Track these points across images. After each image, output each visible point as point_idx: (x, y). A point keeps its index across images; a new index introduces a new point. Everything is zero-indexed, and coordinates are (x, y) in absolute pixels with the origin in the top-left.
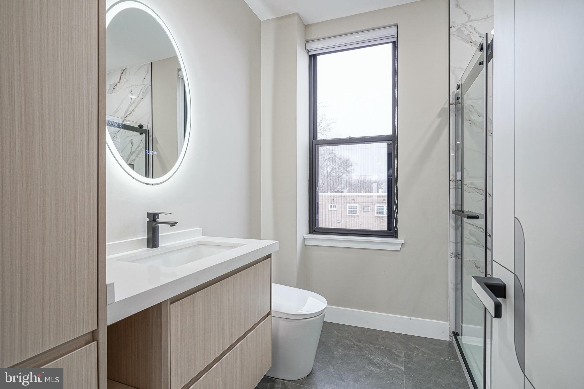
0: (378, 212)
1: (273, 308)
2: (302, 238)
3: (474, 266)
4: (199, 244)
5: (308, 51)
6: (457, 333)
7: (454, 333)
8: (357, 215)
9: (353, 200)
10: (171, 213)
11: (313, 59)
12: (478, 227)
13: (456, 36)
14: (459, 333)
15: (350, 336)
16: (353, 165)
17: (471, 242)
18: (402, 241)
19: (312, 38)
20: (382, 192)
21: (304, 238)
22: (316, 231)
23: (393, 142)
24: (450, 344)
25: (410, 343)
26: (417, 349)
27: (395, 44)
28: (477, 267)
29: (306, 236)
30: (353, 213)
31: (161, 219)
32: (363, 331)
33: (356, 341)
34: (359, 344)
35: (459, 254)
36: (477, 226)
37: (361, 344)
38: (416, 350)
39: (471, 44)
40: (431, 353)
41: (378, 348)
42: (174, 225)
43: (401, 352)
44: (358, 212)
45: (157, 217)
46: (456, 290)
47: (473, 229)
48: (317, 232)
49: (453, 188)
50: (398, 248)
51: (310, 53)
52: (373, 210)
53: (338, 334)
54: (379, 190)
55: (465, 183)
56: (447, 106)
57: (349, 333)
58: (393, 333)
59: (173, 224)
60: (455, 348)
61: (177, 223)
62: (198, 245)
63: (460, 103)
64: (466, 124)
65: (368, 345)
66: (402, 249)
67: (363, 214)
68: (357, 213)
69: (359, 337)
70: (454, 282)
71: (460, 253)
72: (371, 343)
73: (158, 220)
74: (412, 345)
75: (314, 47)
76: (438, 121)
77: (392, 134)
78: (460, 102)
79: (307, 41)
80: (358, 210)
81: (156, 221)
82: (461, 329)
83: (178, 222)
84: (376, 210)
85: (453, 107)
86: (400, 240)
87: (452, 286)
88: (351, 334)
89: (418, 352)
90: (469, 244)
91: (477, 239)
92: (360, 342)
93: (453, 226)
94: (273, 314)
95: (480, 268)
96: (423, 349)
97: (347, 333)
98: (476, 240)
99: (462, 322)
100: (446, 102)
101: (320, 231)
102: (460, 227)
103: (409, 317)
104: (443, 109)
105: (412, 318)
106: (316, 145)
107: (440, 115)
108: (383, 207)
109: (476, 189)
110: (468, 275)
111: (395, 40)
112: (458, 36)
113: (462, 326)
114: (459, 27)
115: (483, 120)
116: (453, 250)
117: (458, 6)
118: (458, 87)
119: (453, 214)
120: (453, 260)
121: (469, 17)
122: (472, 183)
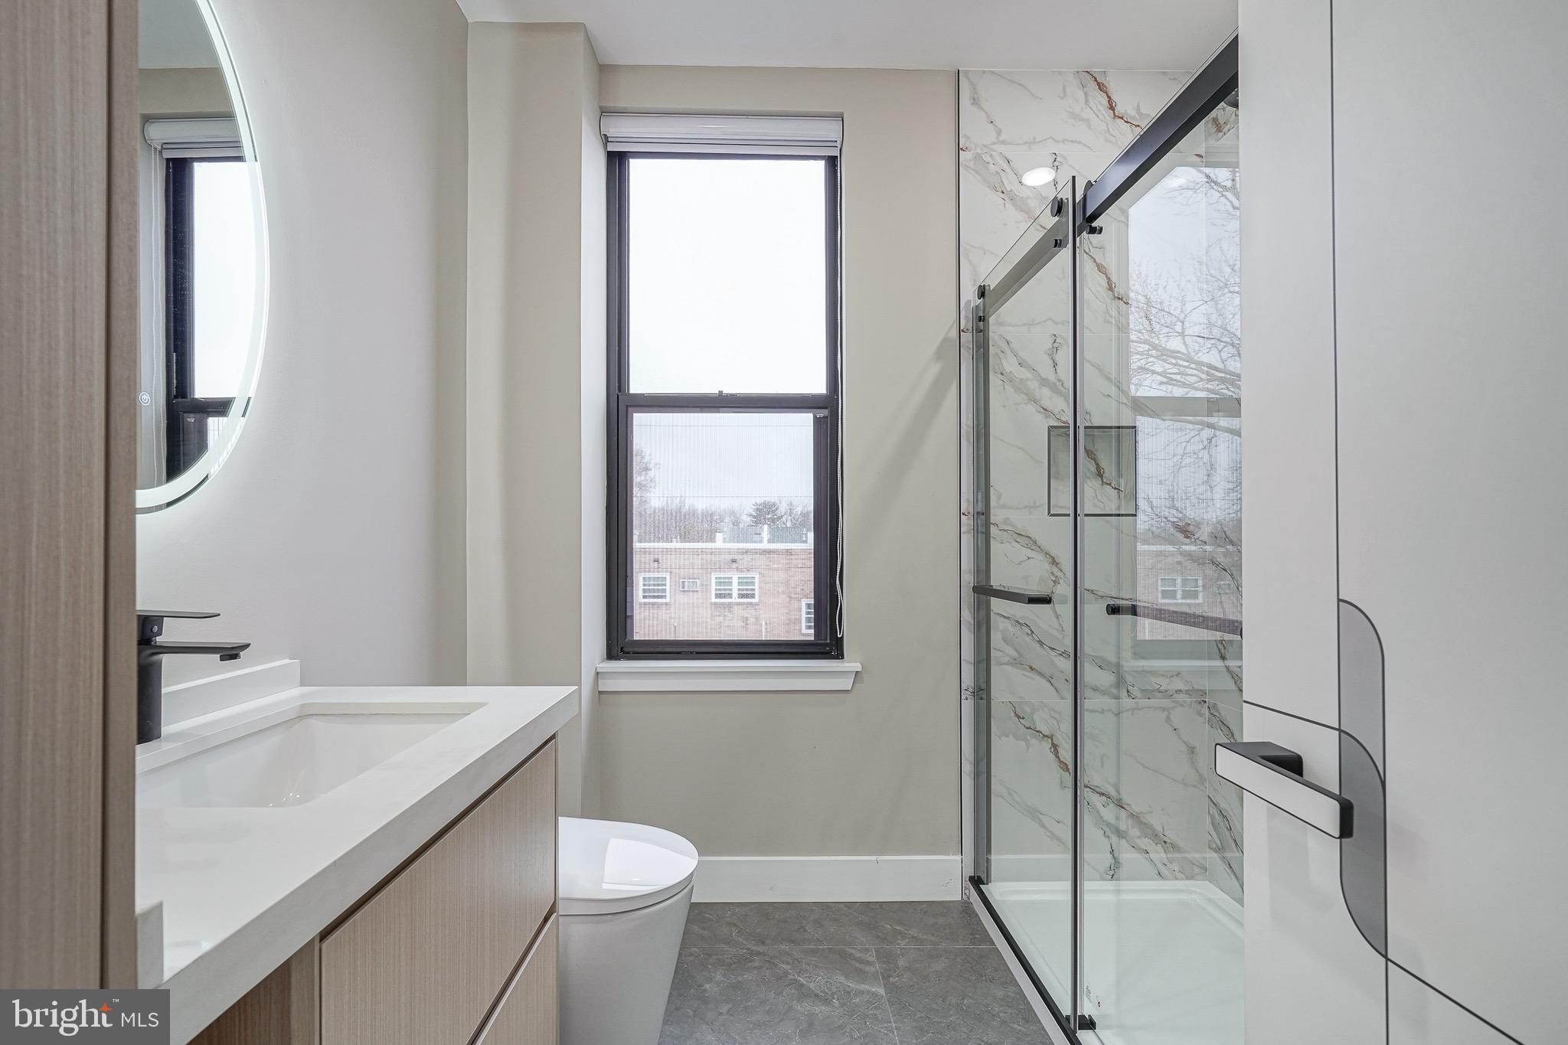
0: (743, 592)
1: (561, 893)
2: (593, 673)
3: (1013, 714)
4: (305, 714)
5: (606, 140)
6: (979, 877)
7: (971, 879)
8: (667, 600)
9: (656, 561)
10: (218, 612)
11: (617, 162)
12: (1020, 623)
13: (971, 171)
14: (984, 877)
15: (735, 931)
16: (651, 469)
17: (1007, 659)
18: (857, 666)
19: (621, 104)
20: (724, 542)
21: (598, 673)
22: (625, 650)
23: (831, 413)
24: (966, 907)
25: (882, 924)
26: (900, 933)
27: (832, 163)
28: (1019, 717)
29: (601, 665)
30: (654, 597)
31: (170, 633)
32: (764, 910)
33: (753, 942)
34: (761, 949)
35: (982, 690)
36: (1017, 622)
37: (767, 948)
38: (899, 938)
39: (1002, 196)
40: (933, 939)
41: (813, 951)
42: (235, 657)
43: (867, 950)
44: (668, 594)
45: (156, 629)
46: (977, 775)
47: (1010, 628)
48: (629, 653)
49: (968, 532)
50: (846, 683)
51: (612, 148)
52: (706, 587)
53: (701, 932)
54: (717, 534)
55: (993, 519)
56: (954, 333)
57: (729, 924)
58: (837, 905)
59: (230, 653)
60: (977, 915)
61: (246, 646)
62: (301, 717)
63: (981, 331)
64: (994, 380)
65: (785, 947)
66: (856, 685)
67: (682, 598)
68: (665, 597)
69: (757, 931)
70: (972, 758)
71: (984, 686)
72: (792, 942)
73: (158, 639)
74: (886, 926)
75: (624, 130)
76: (936, 368)
77: (825, 392)
78: (982, 328)
79: (604, 112)
80: (668, 587)
81: (150, 645)
82: (987, 868)
83: (250, 644)
84: (714, 587)
85: (967, 337)
86: (850, 664)
87: (967, 767)
88: (735, 925)
89: (904, 942)
90: (1002, 664)
91: (1017, 651)
92: (763, 943)
93: (969, 622)
94: (561, 909)
95: (1023, 718)
96: (914, 932)
97: (724, 926)
98: (1014, 654)
99: (989, 850)
100: (953, 324)
101: (637, 650)
102: (983, 626)
103: (874, 858)
104: (945, 340)
105: (880, 858)
106: (627, 407)
107: (939, 355)
108: (731, 578)
109: (1015, 535)
110: (1000, 738)
111: (835, 153)
112: (977, 172)
113: (988, 861)
114: (979, 151)
115: (1028, 375)
116: (968, 680)
117: (975, 101)
118: (982, 293)
119: (968, 595)
120: (968, 706)
121: (999, 133)
122: (1006, 521)
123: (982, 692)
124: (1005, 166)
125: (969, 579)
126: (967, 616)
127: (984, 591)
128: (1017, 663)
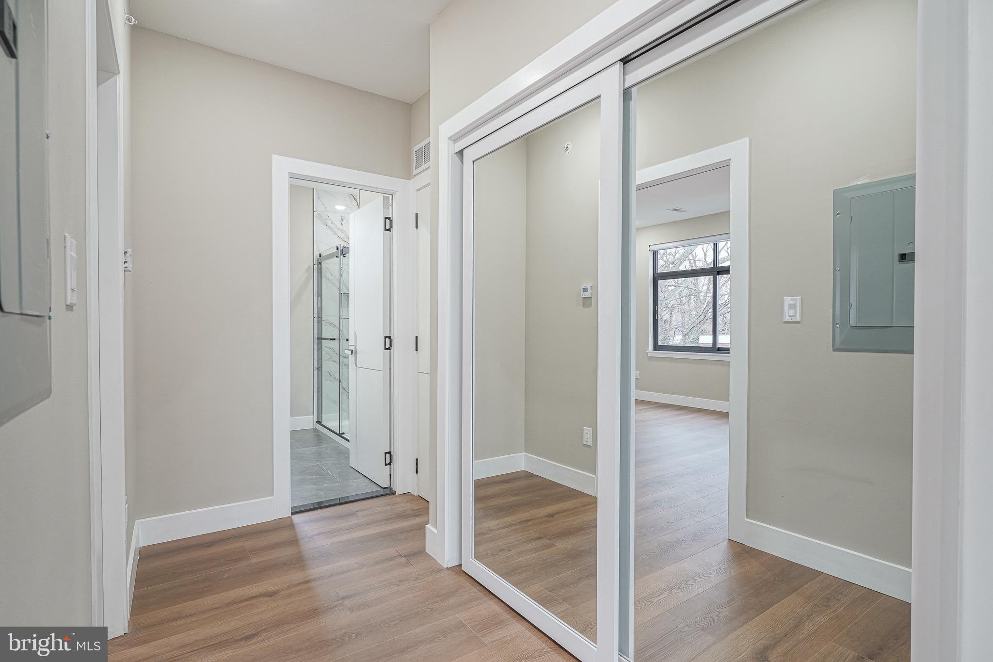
3: (328, 374)
6: (319, 421)
7: (317, 422)
17: (327, 359)
24: (315, 429)
28: (330, 374)
36: (328, 346)
46: (318, 392)
47: (327, 349)
49: (316, 323)
55: (323, 319)
56: (312, 265)
60: (319, 430)
63: (320, 266)
71: (320, 366)
82: (321, 418)
85: (316, 267)
87: (315, 390)
90: (325, 360)
93: (316, 348)
98: (329, 357)
99: (322, 414)
100: (312, 262)
102: (320, 349)
104: (309, 267)
107: (307, 270)
109: (330, 324)
112: (319, 219)
113: (321, 416)
114: (320, 212)
115: (334, 278)
116: (316, 365)
117: (319, 198)
118: (320, 256)
119: (316, 341)
120: (316, 372)
121: (326, 208)
122: (327, 320)
123: (320, 368)
124: (328, 218)
125: (316, 336)
126: (315, 346)
127: (320, 339)
128: (329, 360)
